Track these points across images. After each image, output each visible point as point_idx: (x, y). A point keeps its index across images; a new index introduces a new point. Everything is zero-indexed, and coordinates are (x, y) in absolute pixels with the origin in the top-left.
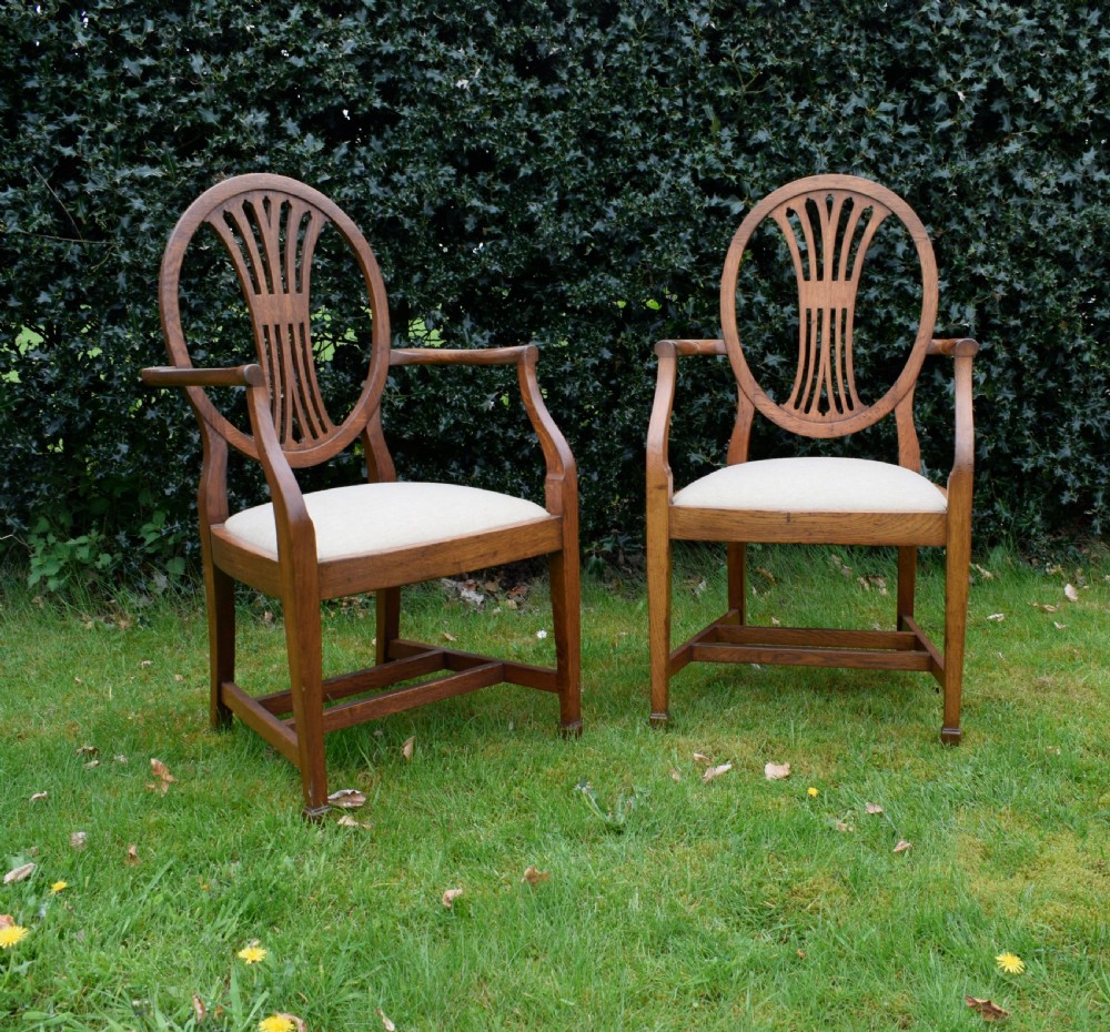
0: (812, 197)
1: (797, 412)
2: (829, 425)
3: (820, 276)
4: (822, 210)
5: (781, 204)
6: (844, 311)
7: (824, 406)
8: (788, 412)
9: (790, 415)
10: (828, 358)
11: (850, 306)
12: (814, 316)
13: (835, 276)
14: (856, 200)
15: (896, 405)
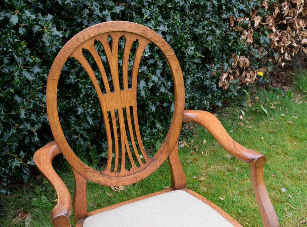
0: (98, 39)
1: (113, 174)
2: (134, 175)
3: (112, 89)
4: (106, 47)
5: (78, 47)
6: (131, 108)
7: (128, 166)
8: (108, 175)
9: (110, 177)
10: (126, 138)
11: (134, 104)
12: (113, 115)
13: (122, 87)
14: (127, 37)
15: (169, 155)
